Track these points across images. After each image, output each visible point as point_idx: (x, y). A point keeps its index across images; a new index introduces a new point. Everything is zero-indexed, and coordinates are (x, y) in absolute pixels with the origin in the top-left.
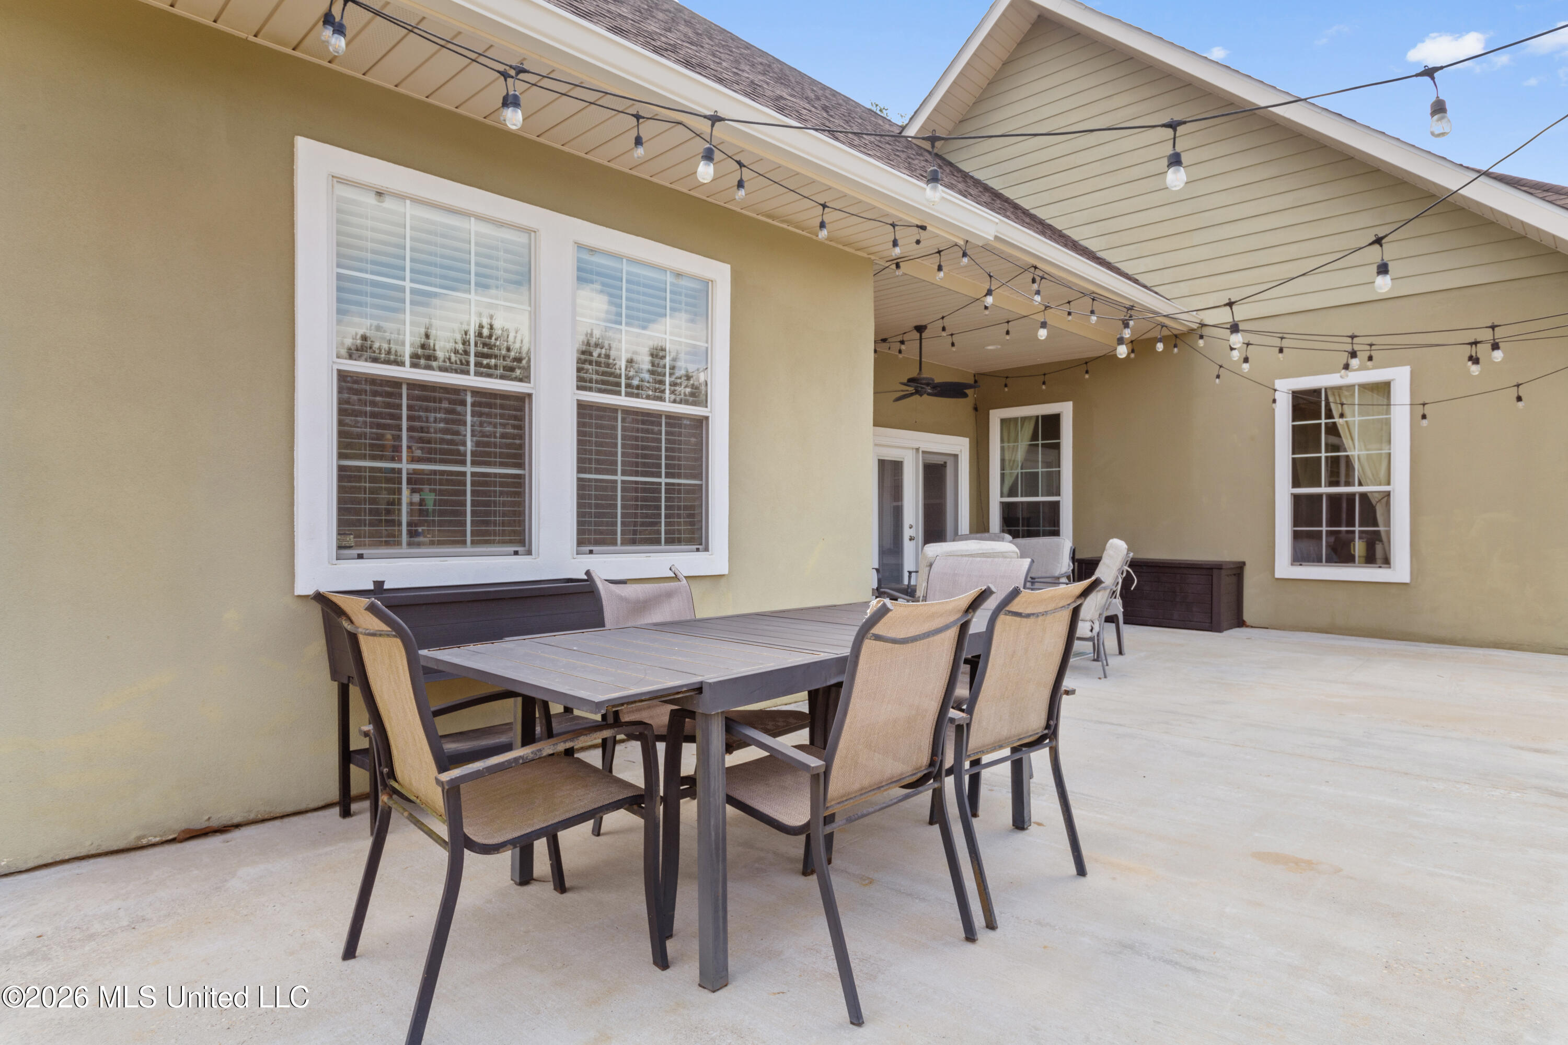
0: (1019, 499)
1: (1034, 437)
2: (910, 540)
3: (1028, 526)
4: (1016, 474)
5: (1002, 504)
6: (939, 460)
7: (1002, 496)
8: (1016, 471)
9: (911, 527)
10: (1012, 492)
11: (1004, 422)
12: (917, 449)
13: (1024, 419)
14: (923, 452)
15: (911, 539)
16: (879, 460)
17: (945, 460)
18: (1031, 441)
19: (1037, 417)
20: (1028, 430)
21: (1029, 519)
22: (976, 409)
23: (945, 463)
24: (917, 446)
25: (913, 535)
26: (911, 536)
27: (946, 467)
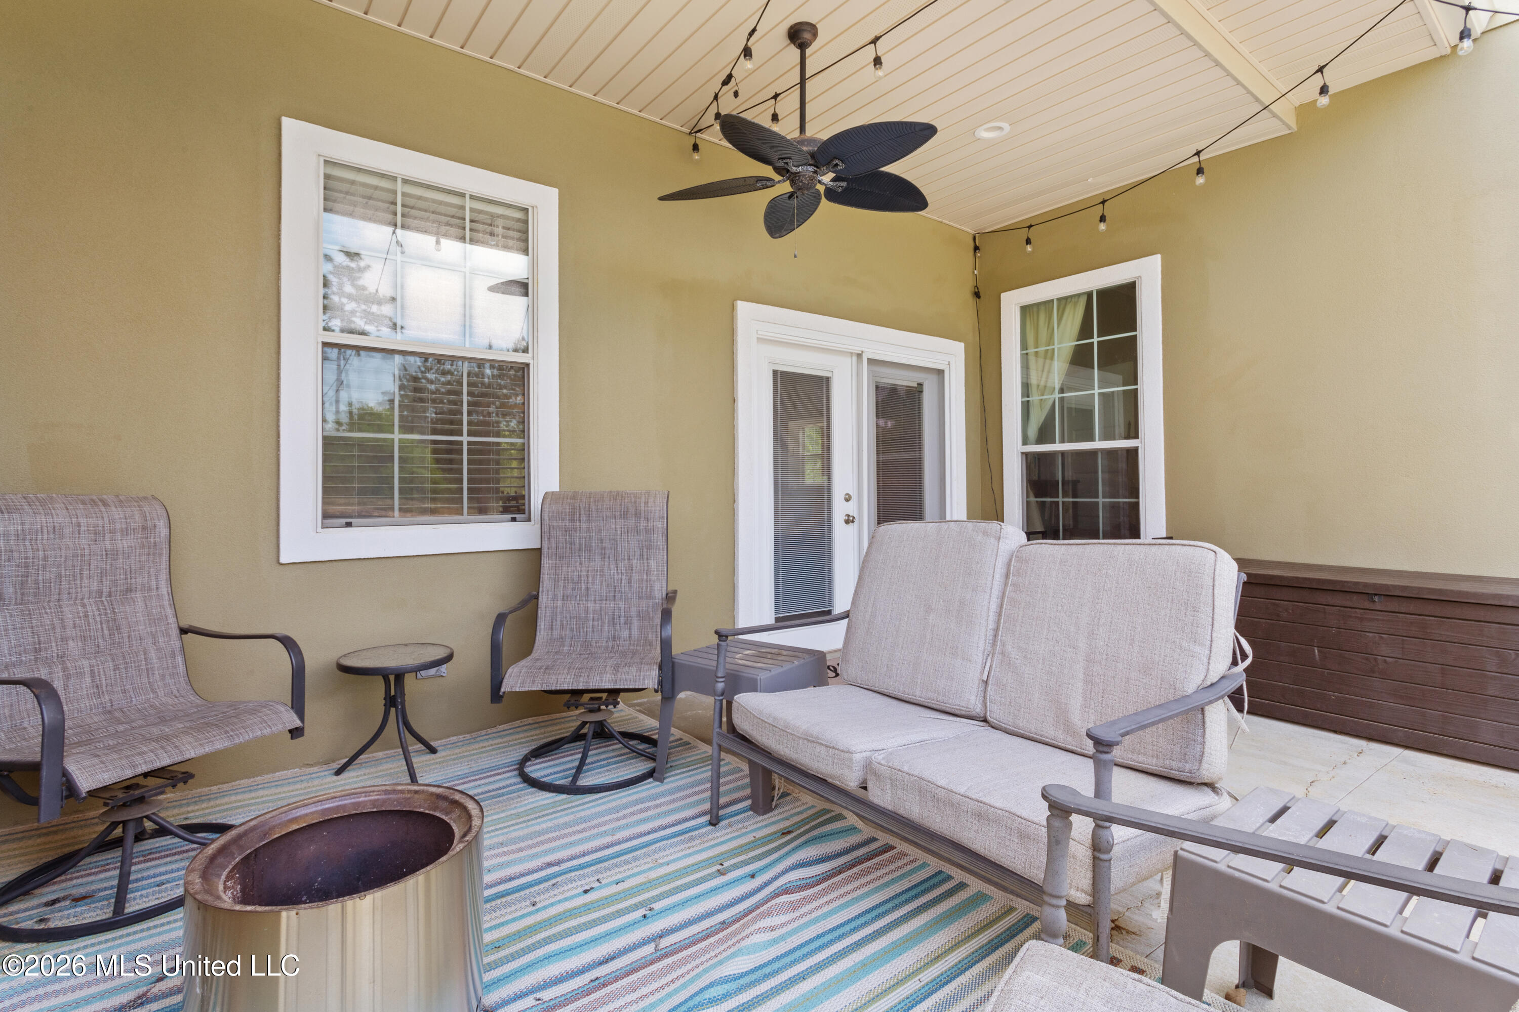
0: (1057, 447)
1: (1085, 331)
2: (847, 522)
3: (1074, 496)
4: (1050, 403)
5: (1026, 455)
6: (905, 380)
7: (1025, 442)
8: (1053, 396)
9: (848, 499)
10: (1045, 435)
11: (1026, 310)
12: (859, 356)
13: (1064, 301)
14: (871, 361)
15: (849, 520)
16: (775, 372)
17: (920, 381)
18: (1078, 340)
19: (1089, 295)
20: (1073, 319)
21: (1075, 483)
22: (977, 295)
23: (920, 385)
24: (858, 350)
25: (853, 512)
26: (848, 516)
27: (921, 392)
